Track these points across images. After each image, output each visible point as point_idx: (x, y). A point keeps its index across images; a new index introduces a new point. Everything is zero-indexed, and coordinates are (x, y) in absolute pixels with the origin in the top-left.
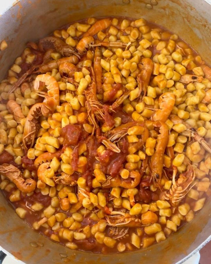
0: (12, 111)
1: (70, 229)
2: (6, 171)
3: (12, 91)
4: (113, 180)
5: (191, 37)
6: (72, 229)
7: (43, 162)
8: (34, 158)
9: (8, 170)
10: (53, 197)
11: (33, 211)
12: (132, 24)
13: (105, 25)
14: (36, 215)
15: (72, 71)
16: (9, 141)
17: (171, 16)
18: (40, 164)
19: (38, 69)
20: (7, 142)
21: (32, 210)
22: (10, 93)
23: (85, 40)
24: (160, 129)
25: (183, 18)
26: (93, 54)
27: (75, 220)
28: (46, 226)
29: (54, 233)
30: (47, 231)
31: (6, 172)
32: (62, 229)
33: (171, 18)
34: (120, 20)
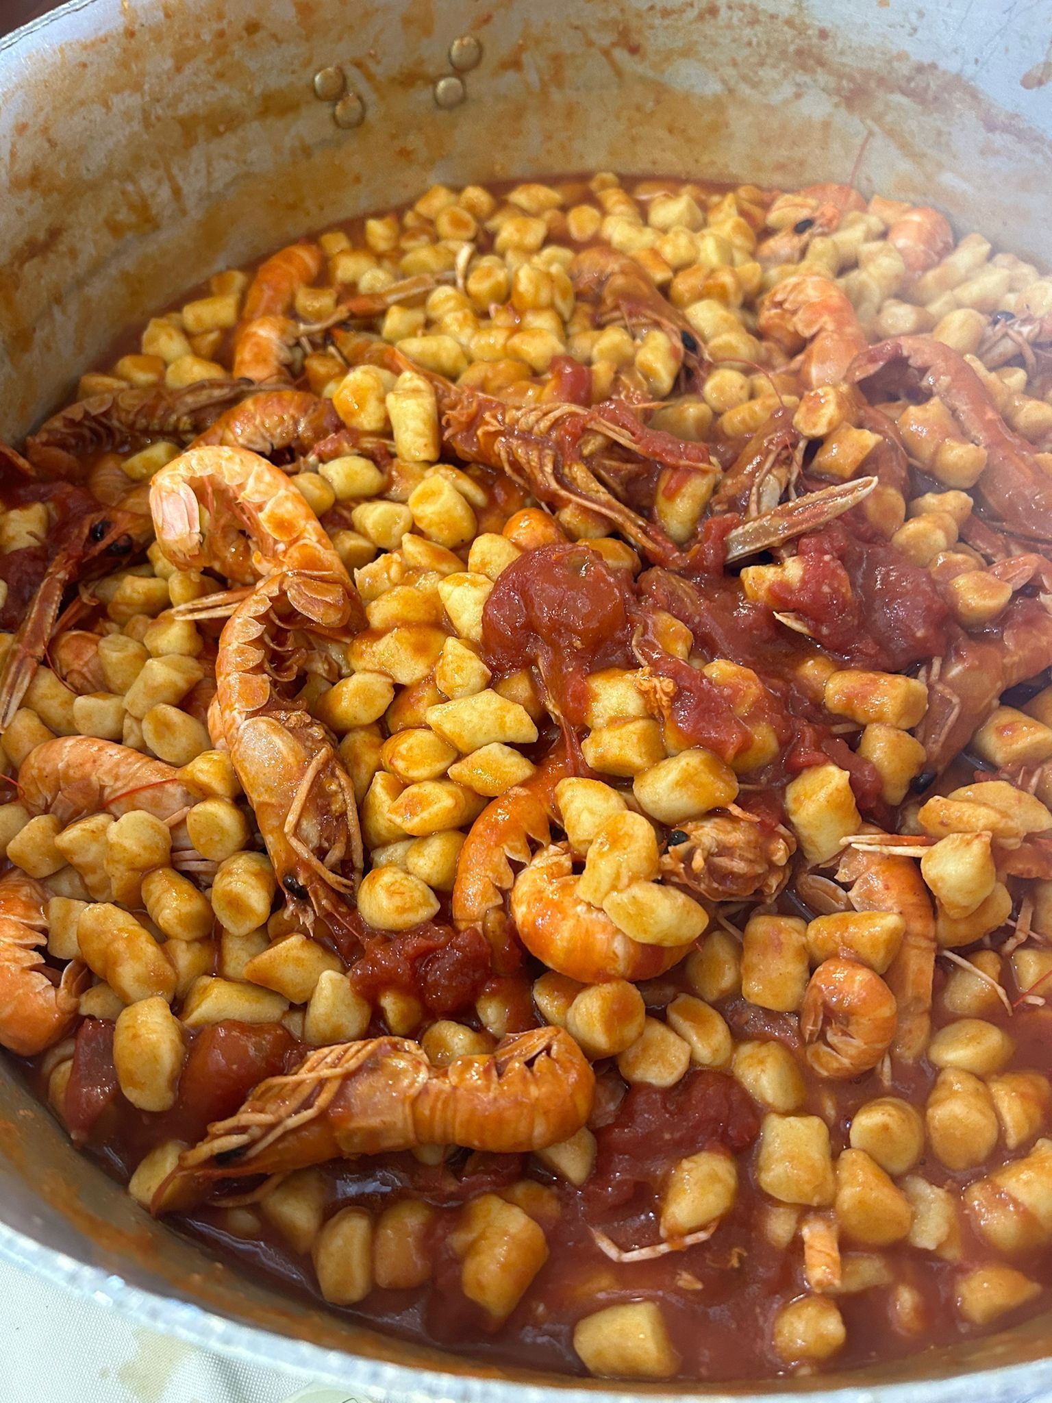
0: (85, 786)
1: (1012, 1140)
2: (322, 1083)
3: (15, 703)
4: (956, 670)
5: (671, 131)
6: (1025, 1132)
7: (517, 867)
8: (436, 906)
9: (326, 1072)
10: (729, 1060)
11: (702, 1236)
12: (409, 219)
13: (303, 262)
14: (735, 1263)
15: (310, 411)
16: (185, 957)
17: (553, 89)
18: (506, 885)
19: (106, 525)
20: (168, 971)
21: (690, 1240)
22: (8, 720)
23: (262, 324)
24: (908, 358)
25: (606, 53)
26: (340, 359)
27: (982, 1077)
28: (870, 1271)
29: (960, 1270)
30: (906, 1300)
31: (322, 1100)
32: (977, 1197)
33: (556, 96)
34: (354, 230)
